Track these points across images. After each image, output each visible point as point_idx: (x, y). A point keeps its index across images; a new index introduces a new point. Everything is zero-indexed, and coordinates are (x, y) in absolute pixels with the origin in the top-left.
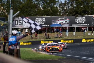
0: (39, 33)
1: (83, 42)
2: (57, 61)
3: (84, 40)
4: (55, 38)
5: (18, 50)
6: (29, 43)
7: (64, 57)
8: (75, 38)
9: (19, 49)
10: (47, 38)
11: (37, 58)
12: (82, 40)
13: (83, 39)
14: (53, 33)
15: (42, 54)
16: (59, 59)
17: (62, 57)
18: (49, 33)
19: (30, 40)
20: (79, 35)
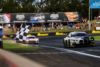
1: (57, 35)
4: (33, 31)
16: (36, 50)
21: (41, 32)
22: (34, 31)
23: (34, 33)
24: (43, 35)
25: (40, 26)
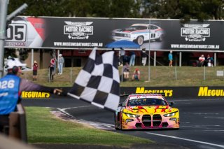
0: (72, 64)
1: (201, 97)
3: (203, 92)
7: (149, 140)
8: (177, 84)
9: (24, 115)
11: (69, 138)
12: (197, 89)
13: (201, 89)
15: (82, 129)
20: (191, 75)
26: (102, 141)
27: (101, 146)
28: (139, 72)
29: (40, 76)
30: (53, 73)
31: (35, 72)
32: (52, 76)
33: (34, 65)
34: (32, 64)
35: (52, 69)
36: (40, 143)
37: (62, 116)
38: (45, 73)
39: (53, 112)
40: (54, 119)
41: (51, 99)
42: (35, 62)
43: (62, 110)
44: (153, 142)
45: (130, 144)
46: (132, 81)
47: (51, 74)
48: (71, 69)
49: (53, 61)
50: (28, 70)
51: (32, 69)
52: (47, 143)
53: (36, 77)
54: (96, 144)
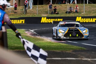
0: (38, 3)
2: (70, 53)
4: (66, 13)
5: (3, 33)
6: (21, 21)
7: (83, 48)
10: (52, 13)
14: (63, 5)
16: (73, 51)
17: (78, 47)
18: (57, 4)
19: (22, 16)
21: (84, 14)
22: (69, 13)
23: (68, 15)
24: (87, 20)
25: (82, 3)
26: (55, 49)
27: (54, 52)
28: (78, 8)
29: (19, 10)
30: (26, 9)
31: (16, 8)
32: (26, 10)
33: (15, 4)
34: (14, 3)
35: (26, 6)
36: (17, 50)
37: (31, 34)
38: (22, 9)
39: (27, 32)
40: (27, 36)
41: (26, 24)
42: (16, 2)
43: (32, 31)
44: (85, 49)
45: (71, 50)
46: (74, 13)
47: (25, 9)
48: (37, 6)
49: (26, 2)
50: (11, 7)
51: (14, 6)
52: (22, 50)
53: (16, 11)
54: (51, 50)
